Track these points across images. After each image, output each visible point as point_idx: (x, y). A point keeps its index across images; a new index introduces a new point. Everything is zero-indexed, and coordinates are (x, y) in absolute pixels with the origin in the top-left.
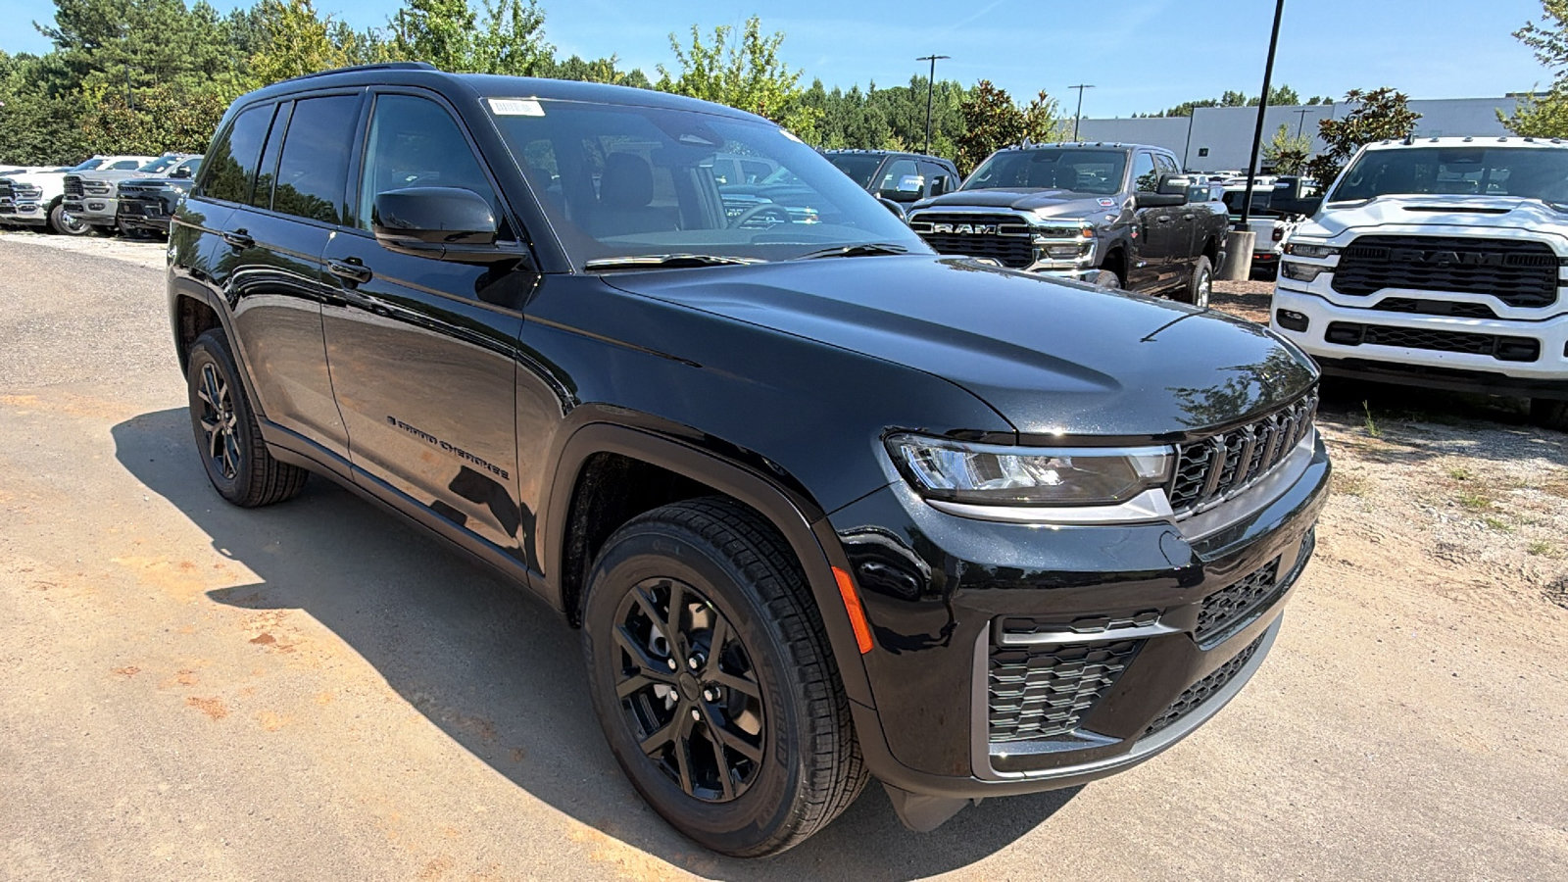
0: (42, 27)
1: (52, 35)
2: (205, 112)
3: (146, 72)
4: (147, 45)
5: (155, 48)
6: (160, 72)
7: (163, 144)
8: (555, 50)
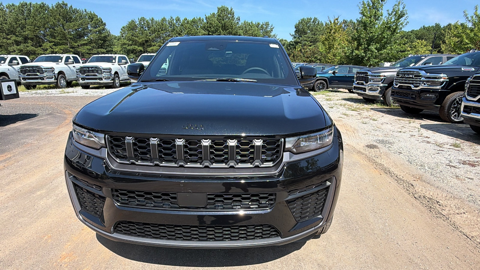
0: (291, 34)
1: (293, 36)
2: (313, 52)
3: (310, 43)
4: (312, 36)
5: (314, 36)
6: (313, 43)
7: (303, 60)
8: (408, 23)
